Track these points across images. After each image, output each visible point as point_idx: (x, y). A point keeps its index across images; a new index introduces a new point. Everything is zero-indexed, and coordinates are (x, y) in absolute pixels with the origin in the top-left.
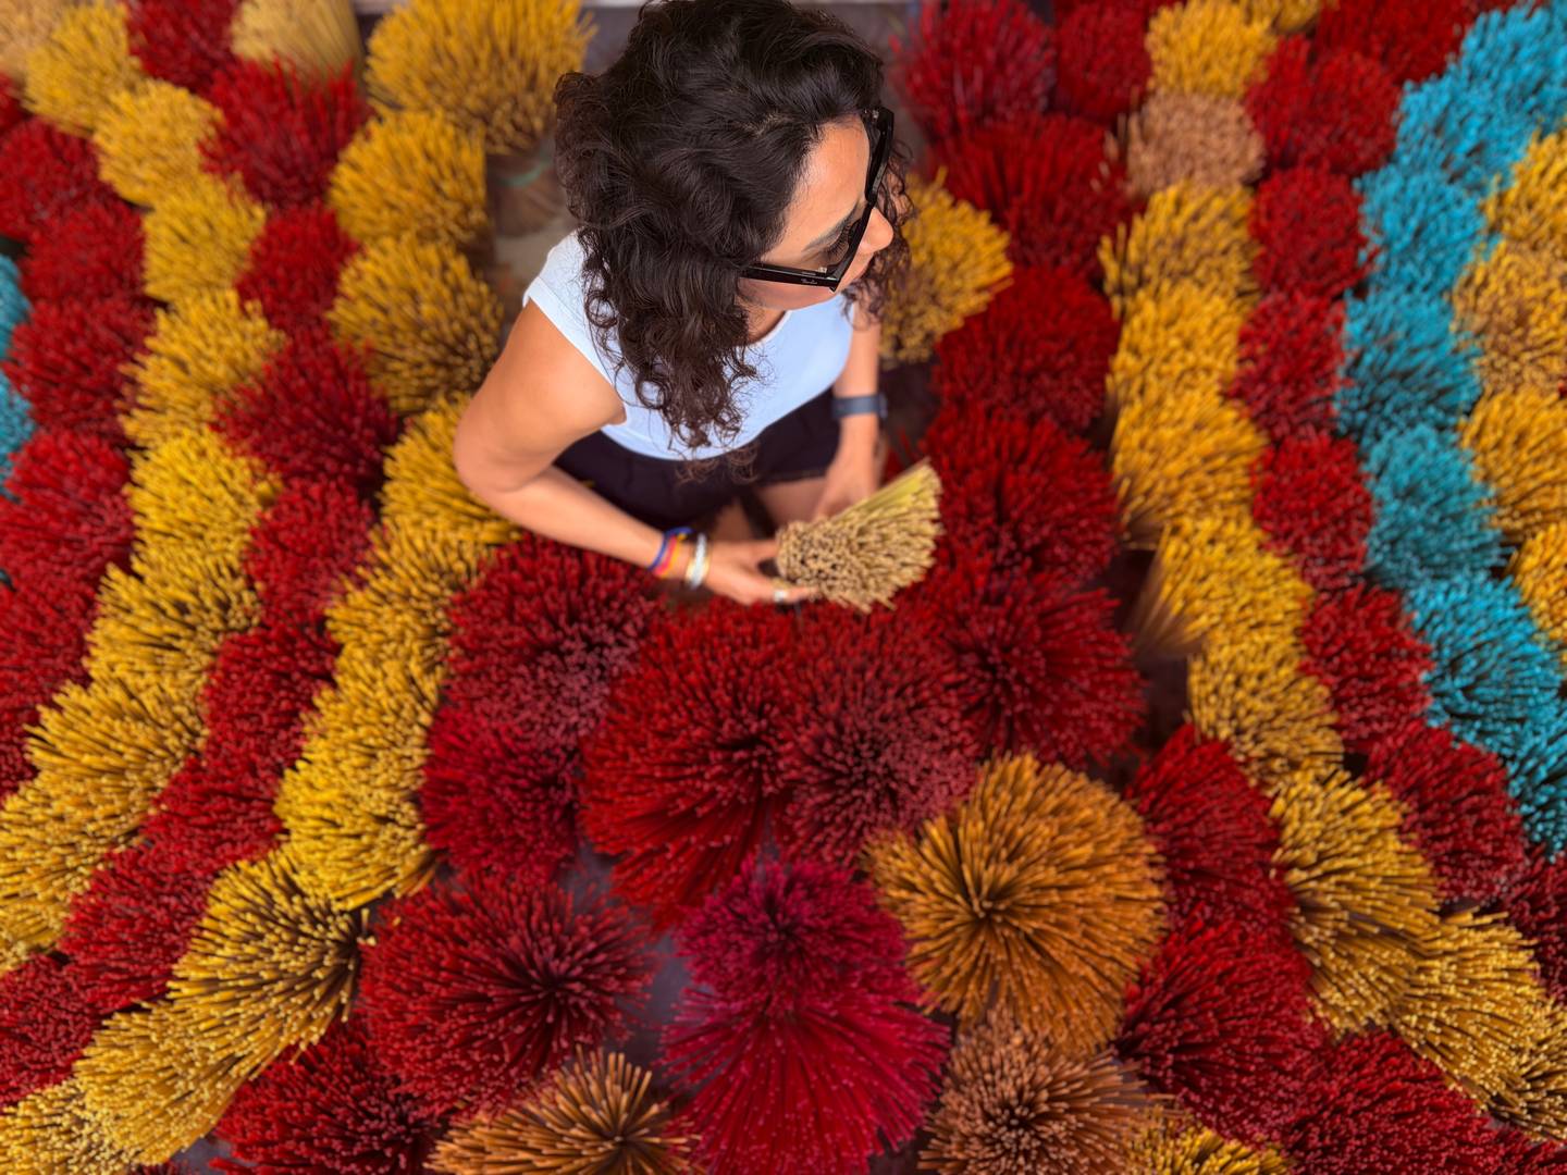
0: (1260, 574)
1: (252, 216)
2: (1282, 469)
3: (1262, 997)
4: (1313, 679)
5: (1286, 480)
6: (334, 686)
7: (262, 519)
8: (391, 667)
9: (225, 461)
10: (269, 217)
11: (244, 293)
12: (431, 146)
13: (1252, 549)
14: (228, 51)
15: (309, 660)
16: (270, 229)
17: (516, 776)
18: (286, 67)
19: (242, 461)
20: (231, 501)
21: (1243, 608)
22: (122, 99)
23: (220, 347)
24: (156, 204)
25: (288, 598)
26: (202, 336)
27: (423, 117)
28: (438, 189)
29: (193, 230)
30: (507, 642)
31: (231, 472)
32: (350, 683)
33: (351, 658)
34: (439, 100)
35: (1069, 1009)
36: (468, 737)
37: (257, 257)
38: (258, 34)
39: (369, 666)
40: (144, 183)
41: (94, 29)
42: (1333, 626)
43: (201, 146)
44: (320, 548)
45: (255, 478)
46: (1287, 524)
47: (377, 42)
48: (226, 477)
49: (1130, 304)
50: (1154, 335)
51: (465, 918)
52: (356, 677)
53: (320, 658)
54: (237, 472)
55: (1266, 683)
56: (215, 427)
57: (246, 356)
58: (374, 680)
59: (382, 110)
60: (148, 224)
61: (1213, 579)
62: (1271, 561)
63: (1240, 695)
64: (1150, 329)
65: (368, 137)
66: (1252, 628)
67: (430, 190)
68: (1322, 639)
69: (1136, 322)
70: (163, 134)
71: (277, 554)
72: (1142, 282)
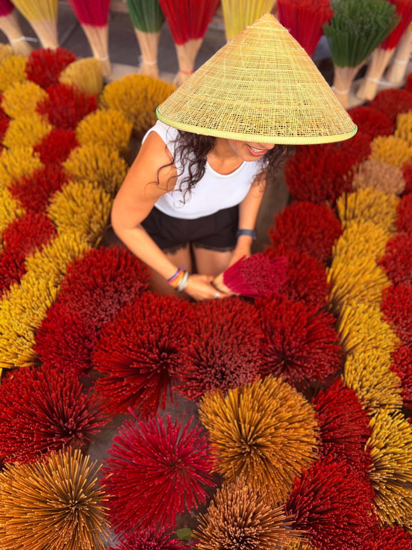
0: (380, 329)
1: (47, 127)
2: (396, 293)
3: (352, 498)
4: (396, 373)
5: (396, 297)
6: (19, 283)
7: (14, 221)
8: (42, 281)
9: (9, 200)
10: (53, 130)
11: (36, 149)
12: (115, 120)
13: (379, 319)
14: (57, 79)
15: (13, 272)
16: (52, 133)
17: (74, 332)
18: (75, 88)
19: (15, 201)
20: (6, 213)
21: (371, 340)
22: (17, 84)
23: (21, 164)
24: (16, 118)
25: (14, 248)
26: (16, 159)
27: (115, 111)
28: (113, 133)
29: (25, 127)
30: (84, 282)
31: (9, 204)
32: (25, 283)
33: (29, 275)
34: (122, 107)
35: (269, 482)
36: (61, 313)
37: (44, 140)
38: (69, 76)
39: (34, 279)
40: (14, 110)
41: (16, 62)
42: (406, 354)
43: (38, 104)
44: (31, 235)
45: (17, 208)
46: (394, 312)
47: (108, 87)
48: (7, 205)
49: (348, 223)
50: (355, 235)
51: (38, 382)
52: (28, 282)
53: (17, 272)
54: (12, 204)
55: (376, 371)
56: (9, 189)
57: (29, 169)
58: (34, 284)
59: (102, 107)
60: (11, 123)
61: (362, 325)
62: (385, 325)
63: (365, 372)
64: (354, 233)
65: (95, 113)
66: (374, 347)
67: (110, 133)
68: (401, 358)
69: (349, 230)
70: (26, 97)
71: (15, 233)
72: (354, 217)
